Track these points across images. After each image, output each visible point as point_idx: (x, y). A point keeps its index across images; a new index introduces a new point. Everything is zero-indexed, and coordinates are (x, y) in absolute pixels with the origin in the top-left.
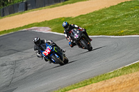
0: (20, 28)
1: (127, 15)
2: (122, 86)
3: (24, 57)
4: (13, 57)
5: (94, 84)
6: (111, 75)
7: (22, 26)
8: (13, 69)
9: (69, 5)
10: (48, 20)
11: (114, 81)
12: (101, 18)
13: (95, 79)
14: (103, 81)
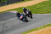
0: (6, 11)
1: (45, 6)
2: (43, 33)
3: (7, 22)
4: (3, 22)
5: (33, 32)
6: (39, 29)
7: (6, 10)
8: (3, 26)
9: (23, 3)
10: (16, 8)
11: (40, 31)
12: (35, 7)
13: (33, 30)
14: (36, 31)
